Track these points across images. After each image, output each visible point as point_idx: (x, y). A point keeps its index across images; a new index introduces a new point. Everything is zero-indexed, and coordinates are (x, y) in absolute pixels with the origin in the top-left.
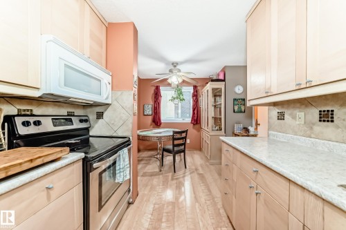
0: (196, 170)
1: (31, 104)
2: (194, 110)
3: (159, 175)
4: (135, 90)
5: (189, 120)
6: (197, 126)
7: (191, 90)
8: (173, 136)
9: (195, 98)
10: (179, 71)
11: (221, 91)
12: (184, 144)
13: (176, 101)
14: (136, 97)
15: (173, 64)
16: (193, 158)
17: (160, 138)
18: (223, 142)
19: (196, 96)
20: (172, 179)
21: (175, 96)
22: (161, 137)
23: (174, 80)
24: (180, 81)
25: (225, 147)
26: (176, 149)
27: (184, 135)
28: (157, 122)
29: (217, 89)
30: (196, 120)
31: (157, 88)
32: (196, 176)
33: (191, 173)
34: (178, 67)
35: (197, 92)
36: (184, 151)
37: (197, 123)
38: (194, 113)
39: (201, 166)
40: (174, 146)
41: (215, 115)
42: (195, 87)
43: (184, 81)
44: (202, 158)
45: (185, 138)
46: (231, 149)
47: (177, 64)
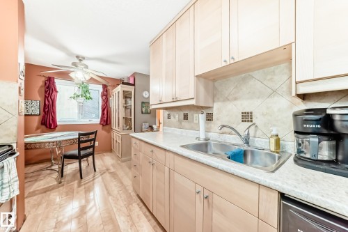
0: (108, 170)
2: (103, 110)
3: (59, 187)
4: (22, 83)
5: (98, 121)
6: (107, 127)
7: (100, 88)
8: (79, 138)
9: (104, 97)
10: (87, 67)
11: (131, 94)
12: (93, 146)
13: (81, 99)
14: (23, 92)
15: (77, 57)
16: (102, 160)
17: (59, 143)
19: (106, 95)
20: (79, 186)
21: (79, 93)
23: (79, 75)
24: (88, 78)
26: (83, 153)
27: (92, 137)
30: (106, 121)
32: (107, 176)
33: (101, 175)
34: (84, 62)
35: (107, 91)
36: (92, 154)
37: (107, 124)
38: (103, 114)
39: (113, 165)
40: (80, 149)
41: (125, 115)
42: (105, 87)
43: (92, 79)
44: (113, 159)
45: (94, 140)
46: (138, 142)
47: (84, 58)
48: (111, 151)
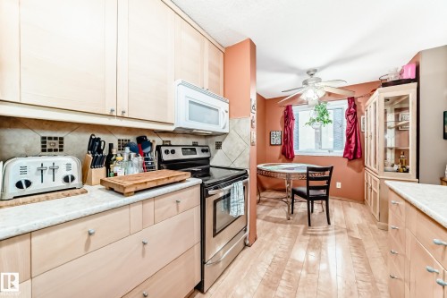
0: (349, 230)
1: (169, 136)
2: (349, 136)
4: (254, 115)
5: (340, 152)
6: (356, 163)
7: (345, 105)
8: (308, 174)
9: (350, 117)
10: (319, 80)
11: (407, 100)
12: (327, 188)
13: (317, 125)
14: (255, 124)
16: (345, 212)
18: (391, 189)
19: (353, 113)
21: (315, 118)
22: (289, 175)
23: (311, 95)
24: (321, 94)
25: (393, 199)
26: (312, 193)
27: (327, 174)
28: (288, 154)
29: (399, 97)
30: (355, 151)
31: (288, 109)
33: (336, 233)
34: (317, 75)
35: (355, 107)
36: (326, 198)
37: (355, 158)
38: (349, 142)
39: (360, 227)
40: (309, 188)
42: (352, 100)
43: (330, 94)
45: (328, 179)
46: (402, 203)
47: (315, 71)
48: (362, 201)
